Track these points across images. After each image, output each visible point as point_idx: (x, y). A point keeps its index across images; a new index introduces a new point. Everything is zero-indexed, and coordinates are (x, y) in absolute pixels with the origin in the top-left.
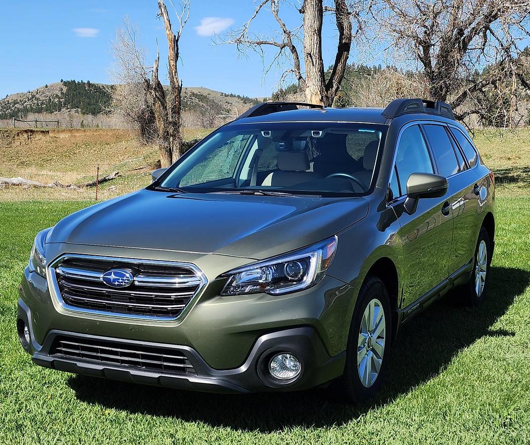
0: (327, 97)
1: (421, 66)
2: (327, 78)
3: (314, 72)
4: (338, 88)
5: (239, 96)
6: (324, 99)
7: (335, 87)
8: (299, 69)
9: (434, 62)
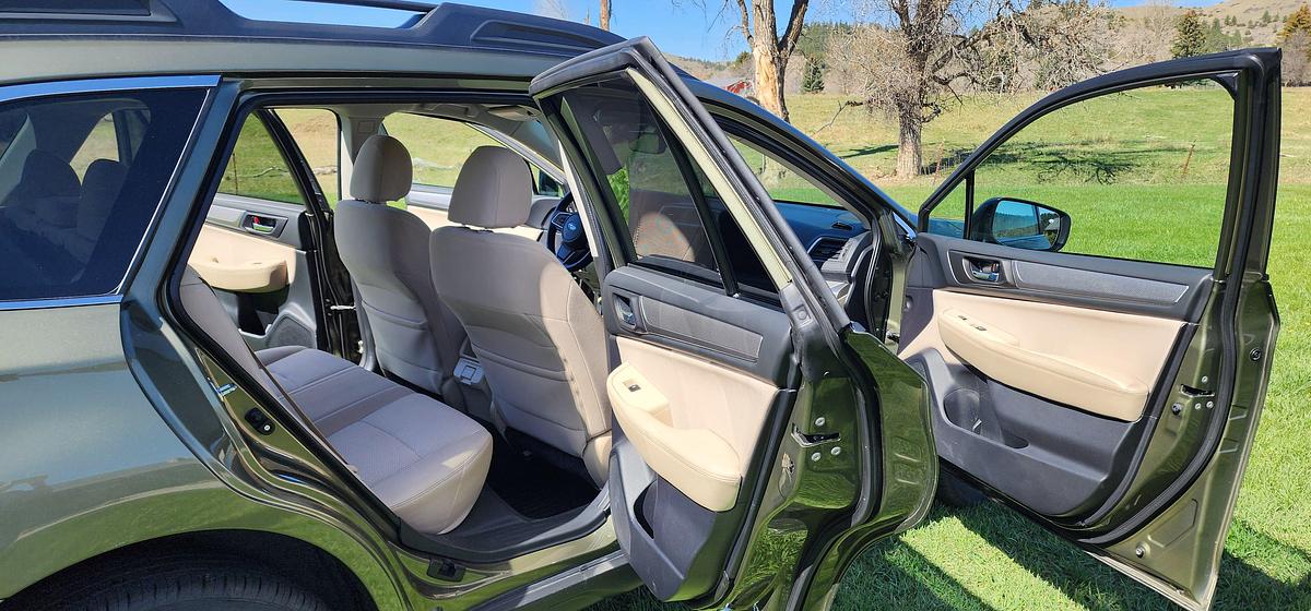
0: (779, 58)
1: (898, 22)
2: (780, 34)
3: (765, 28)
4: (794, 46)
5: (699, 61)
6: (776, 60)
7: (790, 45)
8: (747, 24)
9: (912, 14)
